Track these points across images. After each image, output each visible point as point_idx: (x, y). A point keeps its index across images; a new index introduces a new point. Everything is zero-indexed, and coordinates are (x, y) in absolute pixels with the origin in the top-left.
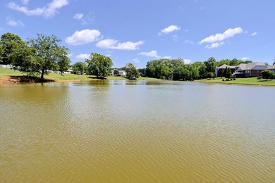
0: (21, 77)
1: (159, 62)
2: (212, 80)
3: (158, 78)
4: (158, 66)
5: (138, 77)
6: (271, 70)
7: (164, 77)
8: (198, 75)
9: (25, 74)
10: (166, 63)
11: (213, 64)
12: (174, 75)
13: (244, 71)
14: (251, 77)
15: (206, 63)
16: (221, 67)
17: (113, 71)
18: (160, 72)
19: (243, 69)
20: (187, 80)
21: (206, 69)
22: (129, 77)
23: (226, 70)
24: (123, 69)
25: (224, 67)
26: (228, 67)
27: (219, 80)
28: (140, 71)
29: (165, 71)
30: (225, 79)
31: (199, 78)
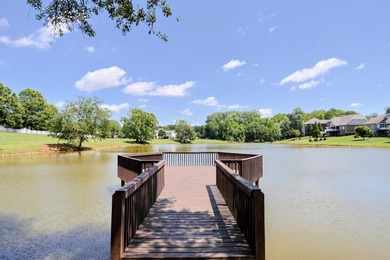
0: (58, 145)
1: (224, 116)
2: (297, 141)
3: (224, 139)
4: (222, 122)
5: (193, 139)
6: (368, 125)
7: (232, 138)
8: (280, 134)
9: (66, 142)
10: (234, 116)
11: (299, 118)
12: (247, 134)
13: (338, 127)
14: (347, 135)
15: (290, 117)
16: (308, 123)
17: (157, 132)
18: (226, 131)
19: (336, 125)
20: (265, 140)
21: (291, 125)
22: (180, 140)
23: (314, 126)
24: (172, 128)
25: (312, 121)
26: (318, 121)
27: (305, 140)
28: (197, 129)
29: (233, 129)
30: (313, 139)
31: (282, 138)
